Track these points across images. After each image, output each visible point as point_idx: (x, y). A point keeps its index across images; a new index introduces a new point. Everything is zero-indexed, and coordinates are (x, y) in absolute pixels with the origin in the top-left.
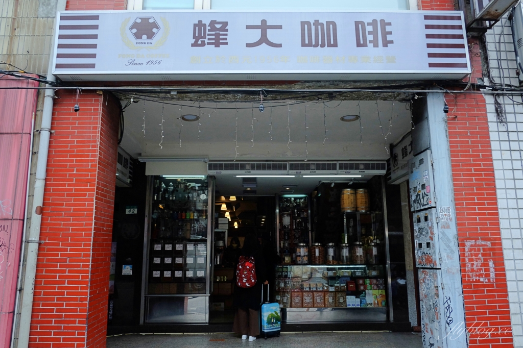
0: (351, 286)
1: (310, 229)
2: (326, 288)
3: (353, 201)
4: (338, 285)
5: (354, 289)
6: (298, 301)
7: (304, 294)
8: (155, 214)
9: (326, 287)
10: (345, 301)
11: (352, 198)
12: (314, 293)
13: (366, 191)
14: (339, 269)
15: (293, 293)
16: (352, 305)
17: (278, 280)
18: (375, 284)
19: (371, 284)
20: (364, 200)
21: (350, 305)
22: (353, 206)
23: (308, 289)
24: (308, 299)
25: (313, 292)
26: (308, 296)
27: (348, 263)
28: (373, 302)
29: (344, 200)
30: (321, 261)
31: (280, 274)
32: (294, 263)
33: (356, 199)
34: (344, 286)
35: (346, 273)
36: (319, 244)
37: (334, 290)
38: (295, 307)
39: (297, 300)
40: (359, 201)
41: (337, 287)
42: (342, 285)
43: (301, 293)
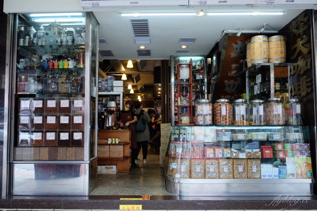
0: (266, 152)
1: (206, 91)
2: (234, 155)
3: (266, 50)
4: (250, 151)
5: (271, 156)
6: (199, 171)
7: (208, 161)
8: (21, 63)
9: (235, 152)
10: (259, 171)
11: (265, 46)
12: (220, 160)
13: (282, 38)
14: (249, 131)
15: (193, 161)
16: (269, 176)
17: (174, 144)
18: (298, 150)
19: (292, 150)
20: (280, 49)
21: (266, 176)
22: (266, 56)
23: (212, 156)
24: (212, 169)
25: (217, 159)
26: (212, 164)
27: (262, 124)
28: (295, 172)
29: (255, 50)
30: (227, 121)
31: (177, 136)
32: (193, 123)
33: (269, 49)
34: (257, 153)
35: (262, 136)
36: (226, 101)
37: (245, 157)
38: (196, 178)
39: (198, 169)
40: (273, 51)
41: (249, 153)
42: (255, 150)
43: (203, 161)
